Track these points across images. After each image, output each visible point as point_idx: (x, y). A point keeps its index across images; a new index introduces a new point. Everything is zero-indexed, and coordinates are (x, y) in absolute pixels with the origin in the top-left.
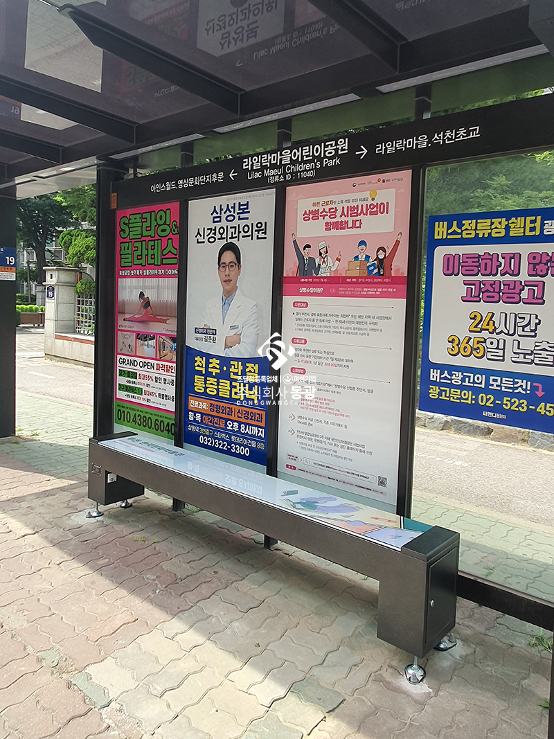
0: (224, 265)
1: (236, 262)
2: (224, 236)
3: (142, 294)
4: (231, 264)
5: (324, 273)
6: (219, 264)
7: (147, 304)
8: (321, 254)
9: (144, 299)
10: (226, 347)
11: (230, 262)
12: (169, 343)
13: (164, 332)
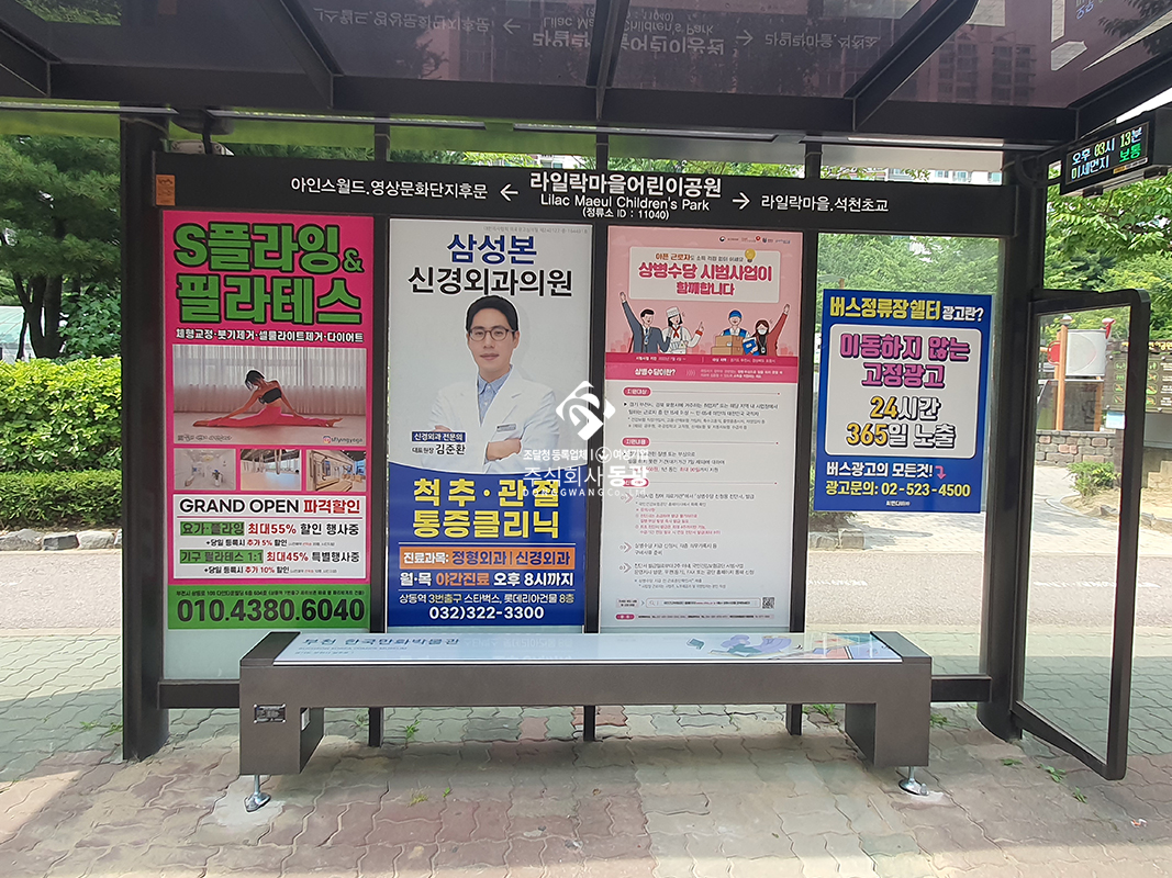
0: (480, 331)
1: (508, 327)
2: (480, 284)
3: (253, 377)
4: (498, 330)
5: (677, 349)
6: (468, 327)
7: (273, 393)
8: (670, 324)
9: (263, 385)
10: (488, 458)
11: (495, 327)
12: (341, 462)
13: (326, 443)
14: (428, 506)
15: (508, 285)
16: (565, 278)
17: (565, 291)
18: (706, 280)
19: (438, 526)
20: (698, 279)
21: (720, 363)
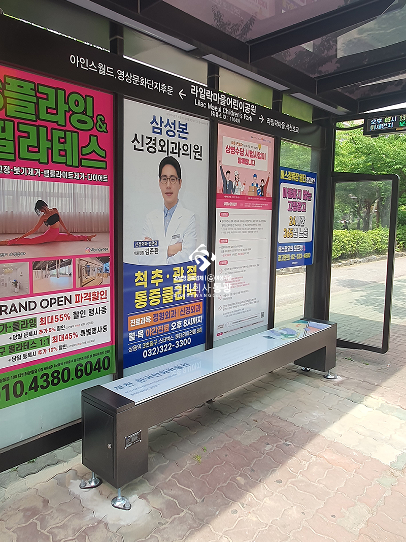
0: (165, 178)
1: (177, 176)
2: (165, 149)
4: (173, 178)
6: (160, 175)
8: (236, 179)
9: (47, 211)
10: (169, 255)
11: (172, 176)
12: (96, 264)
14: (141, 288)
15: (177, 151)
16: (199, 150)
17: (199, 157)
18: (247, 157)
19: (146, 300)
20: (244, 157)
21: (251, 200)
